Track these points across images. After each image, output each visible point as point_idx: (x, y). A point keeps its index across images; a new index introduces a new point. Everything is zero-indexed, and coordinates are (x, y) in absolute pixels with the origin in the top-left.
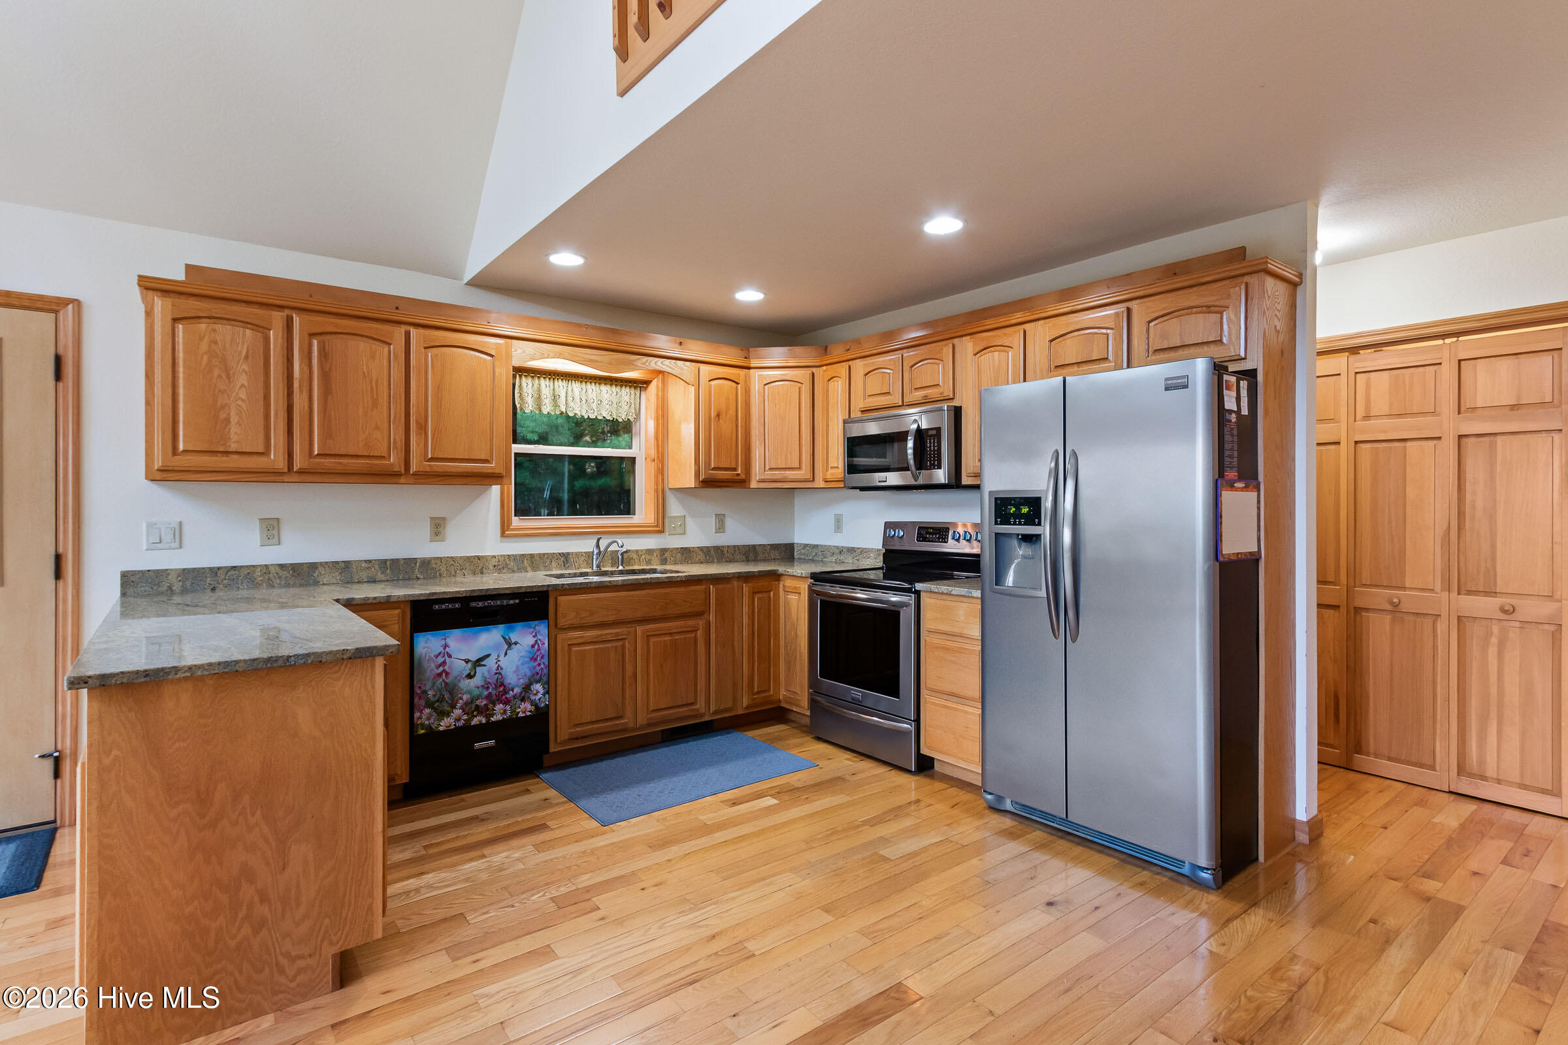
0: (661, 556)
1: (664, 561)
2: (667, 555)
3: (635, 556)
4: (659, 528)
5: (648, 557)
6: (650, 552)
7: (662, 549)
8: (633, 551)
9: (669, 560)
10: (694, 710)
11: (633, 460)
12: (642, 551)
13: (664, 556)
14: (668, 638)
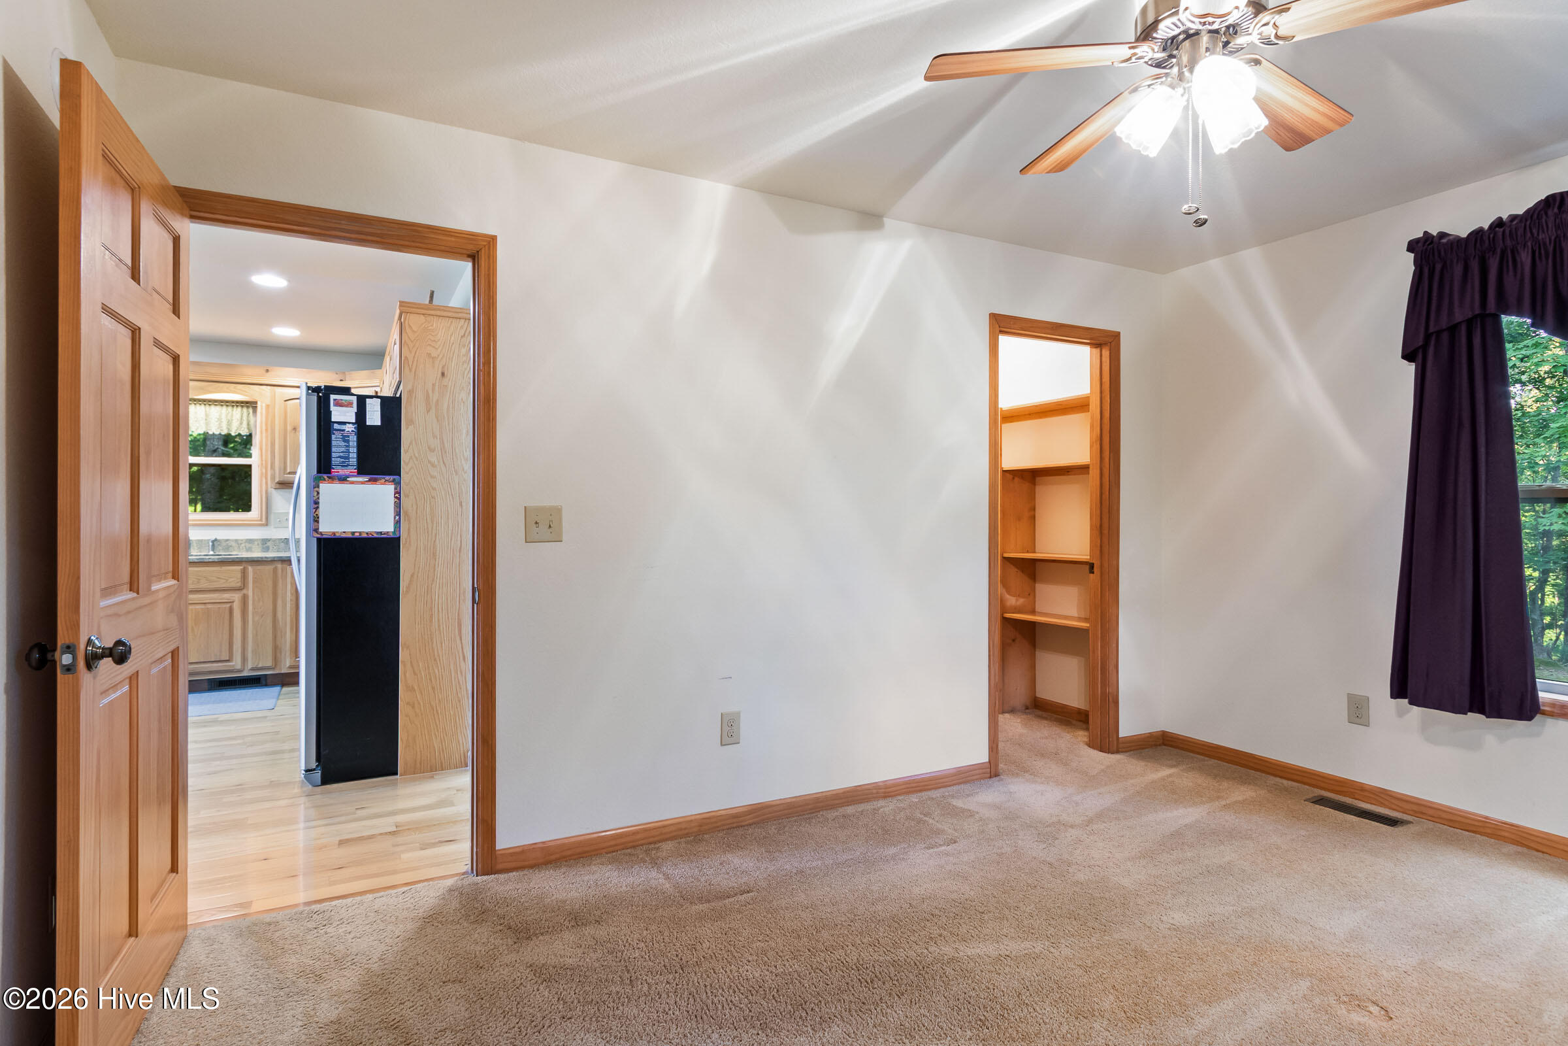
0: (263, 544)
1: (267, 549)
2: (269, 544)
3: (234, 544)
4: (266, 522)
5: (248, 545)
6: (251, 541)
7: (263, 539)
8: (232, 540)
9: (271, 548)
10: (230, 666)
11: (250, 466)
12: (242, 540)
13: (266, 545)
14: (203, 606)
